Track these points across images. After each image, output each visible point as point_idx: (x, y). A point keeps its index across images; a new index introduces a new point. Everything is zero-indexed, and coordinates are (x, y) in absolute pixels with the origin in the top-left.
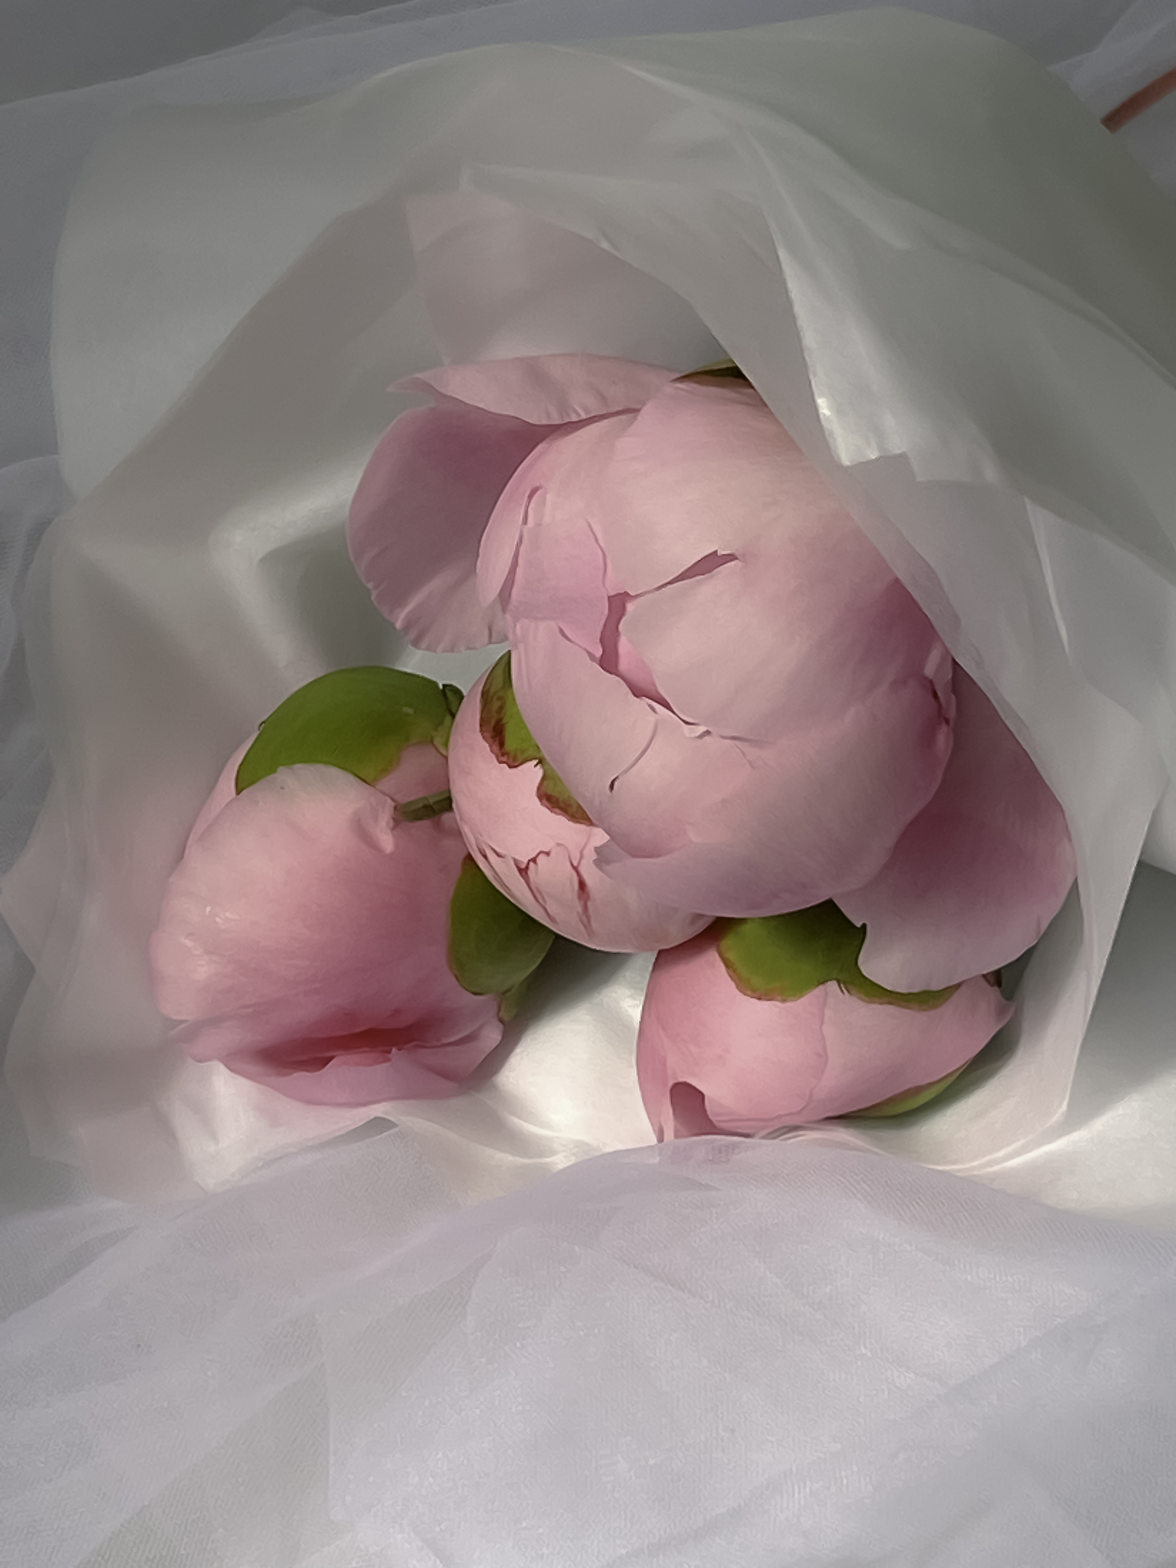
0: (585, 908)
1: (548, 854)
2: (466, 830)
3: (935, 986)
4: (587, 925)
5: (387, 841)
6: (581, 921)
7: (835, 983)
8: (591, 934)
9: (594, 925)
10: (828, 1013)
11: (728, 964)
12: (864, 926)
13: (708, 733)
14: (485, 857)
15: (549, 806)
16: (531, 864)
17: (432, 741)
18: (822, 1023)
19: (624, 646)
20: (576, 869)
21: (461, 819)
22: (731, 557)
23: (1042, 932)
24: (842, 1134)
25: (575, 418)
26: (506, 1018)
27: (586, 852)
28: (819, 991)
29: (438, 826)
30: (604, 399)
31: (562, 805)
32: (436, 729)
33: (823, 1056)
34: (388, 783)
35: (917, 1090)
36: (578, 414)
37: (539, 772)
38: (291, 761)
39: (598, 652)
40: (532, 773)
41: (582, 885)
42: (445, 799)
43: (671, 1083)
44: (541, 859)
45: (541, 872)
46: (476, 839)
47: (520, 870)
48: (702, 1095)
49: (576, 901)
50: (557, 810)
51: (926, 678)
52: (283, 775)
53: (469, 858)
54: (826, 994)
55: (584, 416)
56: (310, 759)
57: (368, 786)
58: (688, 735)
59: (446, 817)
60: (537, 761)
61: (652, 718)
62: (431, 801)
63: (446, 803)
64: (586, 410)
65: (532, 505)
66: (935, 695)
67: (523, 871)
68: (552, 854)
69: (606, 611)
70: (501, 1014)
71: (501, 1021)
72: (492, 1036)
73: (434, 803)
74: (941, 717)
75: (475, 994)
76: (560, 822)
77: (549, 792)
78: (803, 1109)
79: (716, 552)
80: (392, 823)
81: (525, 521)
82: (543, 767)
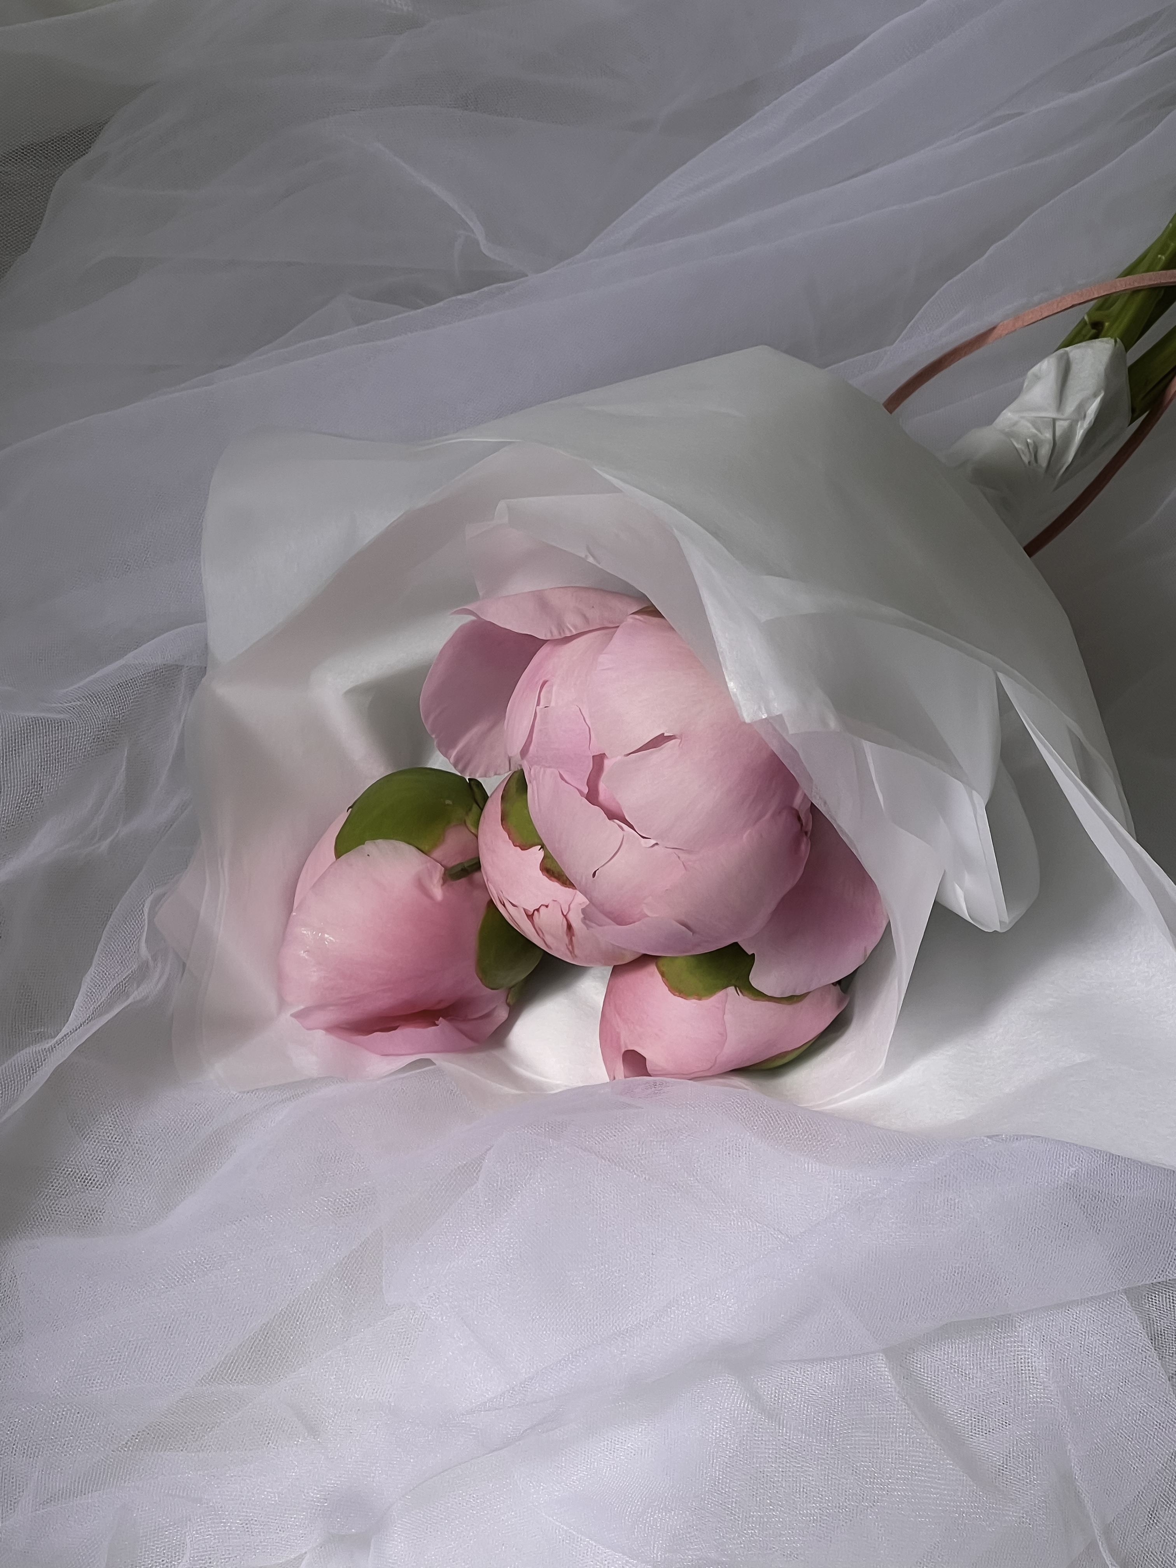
0: (571, 941)
1: (547, 906)
2: (491, 887)
3: (798, 993)
4: (572, 952)
5: (438, 892)
6: (568, 949)
7: (733, 988)
8: (575, 956)
9: (576, 952)
10: (728, 1006)
11: (663, 975)
12: (753, 955)
13: (657, 844)
14: (504, 905)
15: (549, 876)
16: (536, 912)
17: (465, 822)
18: (724, 1014)
19: (602, 786)
20: (565, 916)
21: (487, 880)
22: (670, 738)
23: (868, 955)
24: (737, 1081)
25: (568, 635)
26: (511, 1003)
27: (572, 906)
28: (721, 994)
29: (471, 883)
30: (586, 619)
31: (556, 875)
32: (467, 814)
33: (724, 1035)
34: (437, 853)
35: (787, 1053)
36: (570, 631)
37: (541, 854)
38: (374, 838)
39: (586, 790)
40: (536, 854)
41: (569, 927)
42: (475, 864)
43: (623, 1050)
44: (543, 909)
45: (542, 918)
46: (498, 893)
47: (528, 916)
48: (645, 1059)
49: (565, 937)
50: (553, 879)
51: (794, 809)
52: (369, 847)
53: (491, 902)
54: (727, 994)
55: (574, 632)
56: (386, 837)
57: (424, 855)
58: (644, 845)
59: (476, 875)
60: (540, 847)
61: (621, 833)
62: (466, 865)
63: (476, 866)
64: (575, 627)
65: (542, 693)
66: (799, 818)
67: (530, 917)
68: (549, 906)
69: (591, 766)
70: (508, 1001)
71: (508, 1005)
72: (502, 1014)
73: (469, 866)
74: (803, 832)
75: (492, 989)
76: (555, 886)
77: (549, 866)
78: (711, 1067)
79: (663, 734)
80: (441, 881)
81: (538, 704)
82: (543, 849)
